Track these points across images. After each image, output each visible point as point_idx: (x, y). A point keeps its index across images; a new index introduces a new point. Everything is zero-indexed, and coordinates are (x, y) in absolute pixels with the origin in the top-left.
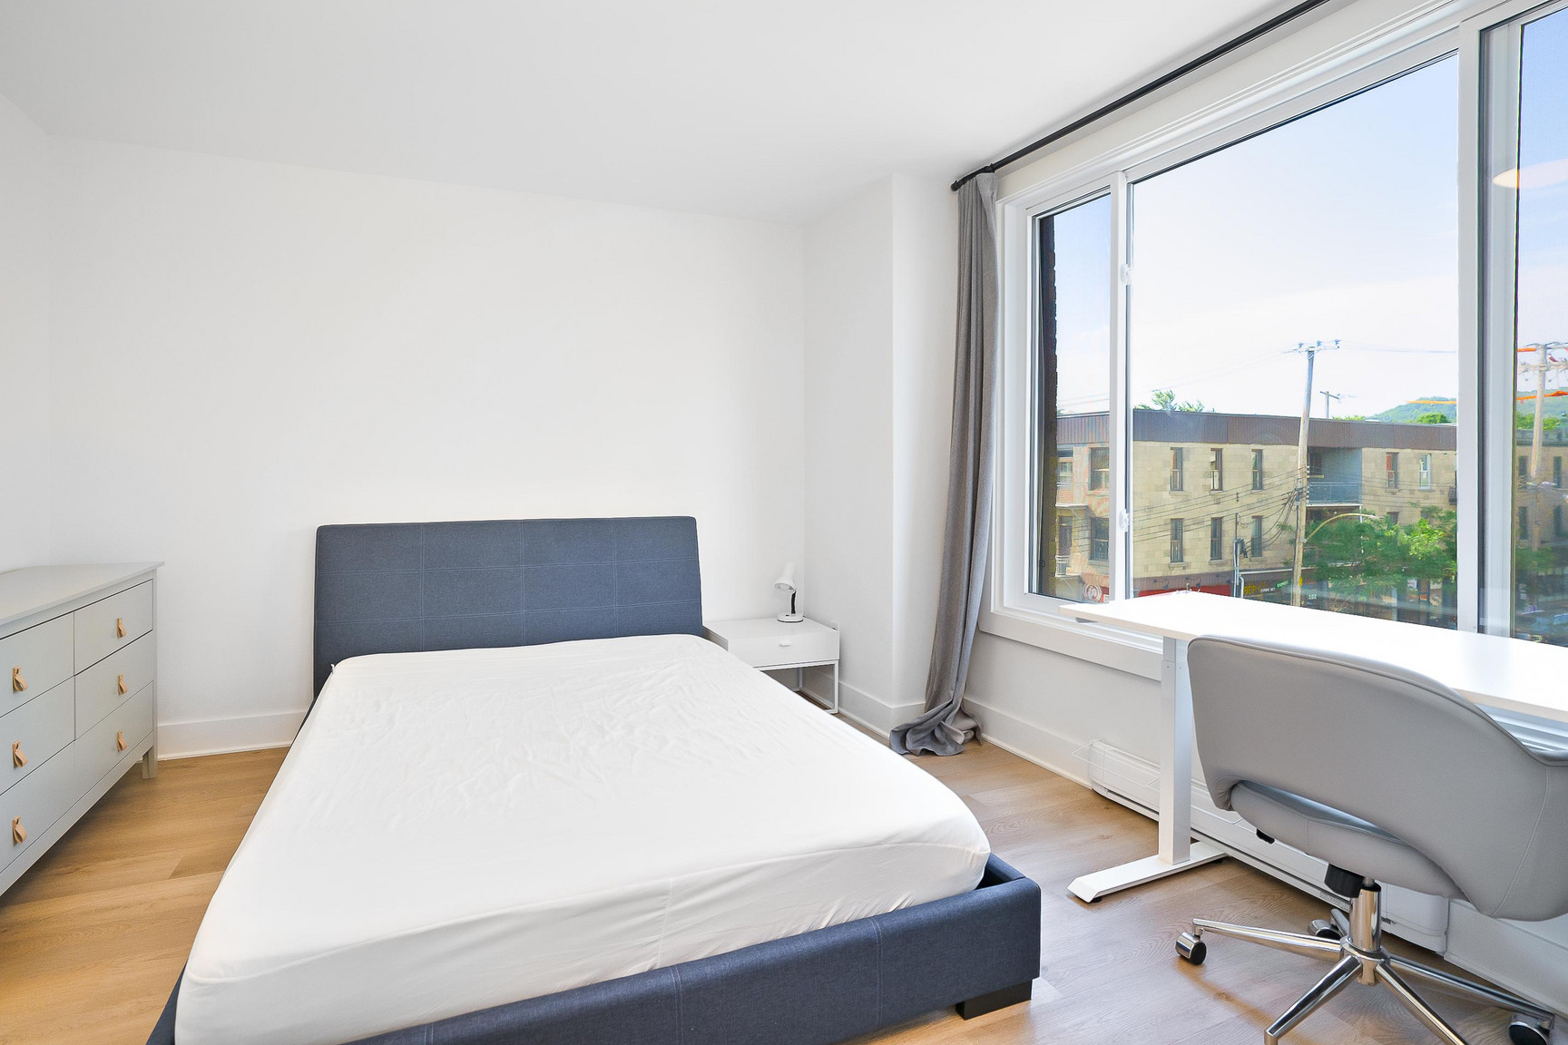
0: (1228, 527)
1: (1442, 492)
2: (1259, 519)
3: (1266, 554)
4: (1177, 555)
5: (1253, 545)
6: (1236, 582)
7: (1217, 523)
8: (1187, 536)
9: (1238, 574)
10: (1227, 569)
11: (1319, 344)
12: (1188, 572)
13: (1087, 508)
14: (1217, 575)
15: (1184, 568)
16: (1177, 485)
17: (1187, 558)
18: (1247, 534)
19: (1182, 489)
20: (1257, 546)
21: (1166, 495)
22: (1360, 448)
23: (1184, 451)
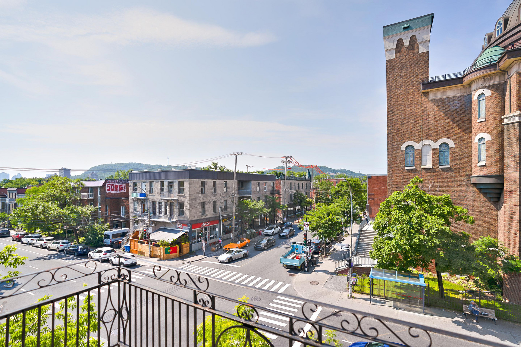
0: (218, 203)
1: (269, 192)
2: (226, 201)
3: (228, 210)
4: (204, 212)
5: (225, 208)
6: (220, 219)
7: (215, 202)
8: (206, 207)
9: (221, 216)
10: (217, 215)
11: (238, 153)
12: (207, 217)
13: (177, 200)
14: (215, 217)
15: (206, 216)
16: (203, 191)
17: (206, 213)
18: (223, 205)
19: (205, 193)
20: (226, 208)
21: (200, 195)
22: (251, 181)
23: (205, 182)
